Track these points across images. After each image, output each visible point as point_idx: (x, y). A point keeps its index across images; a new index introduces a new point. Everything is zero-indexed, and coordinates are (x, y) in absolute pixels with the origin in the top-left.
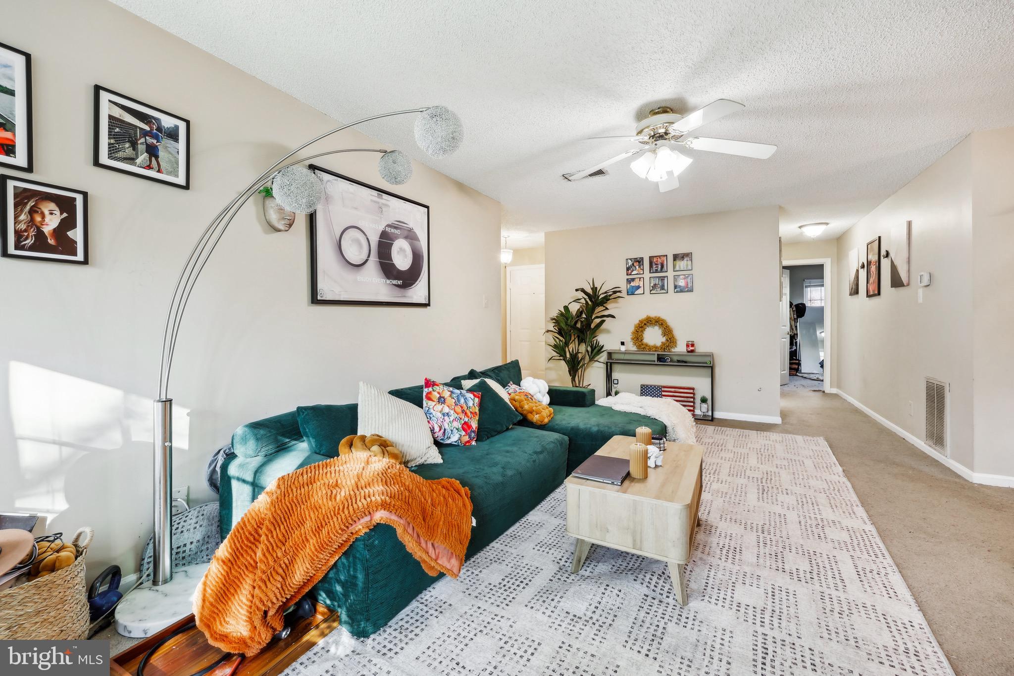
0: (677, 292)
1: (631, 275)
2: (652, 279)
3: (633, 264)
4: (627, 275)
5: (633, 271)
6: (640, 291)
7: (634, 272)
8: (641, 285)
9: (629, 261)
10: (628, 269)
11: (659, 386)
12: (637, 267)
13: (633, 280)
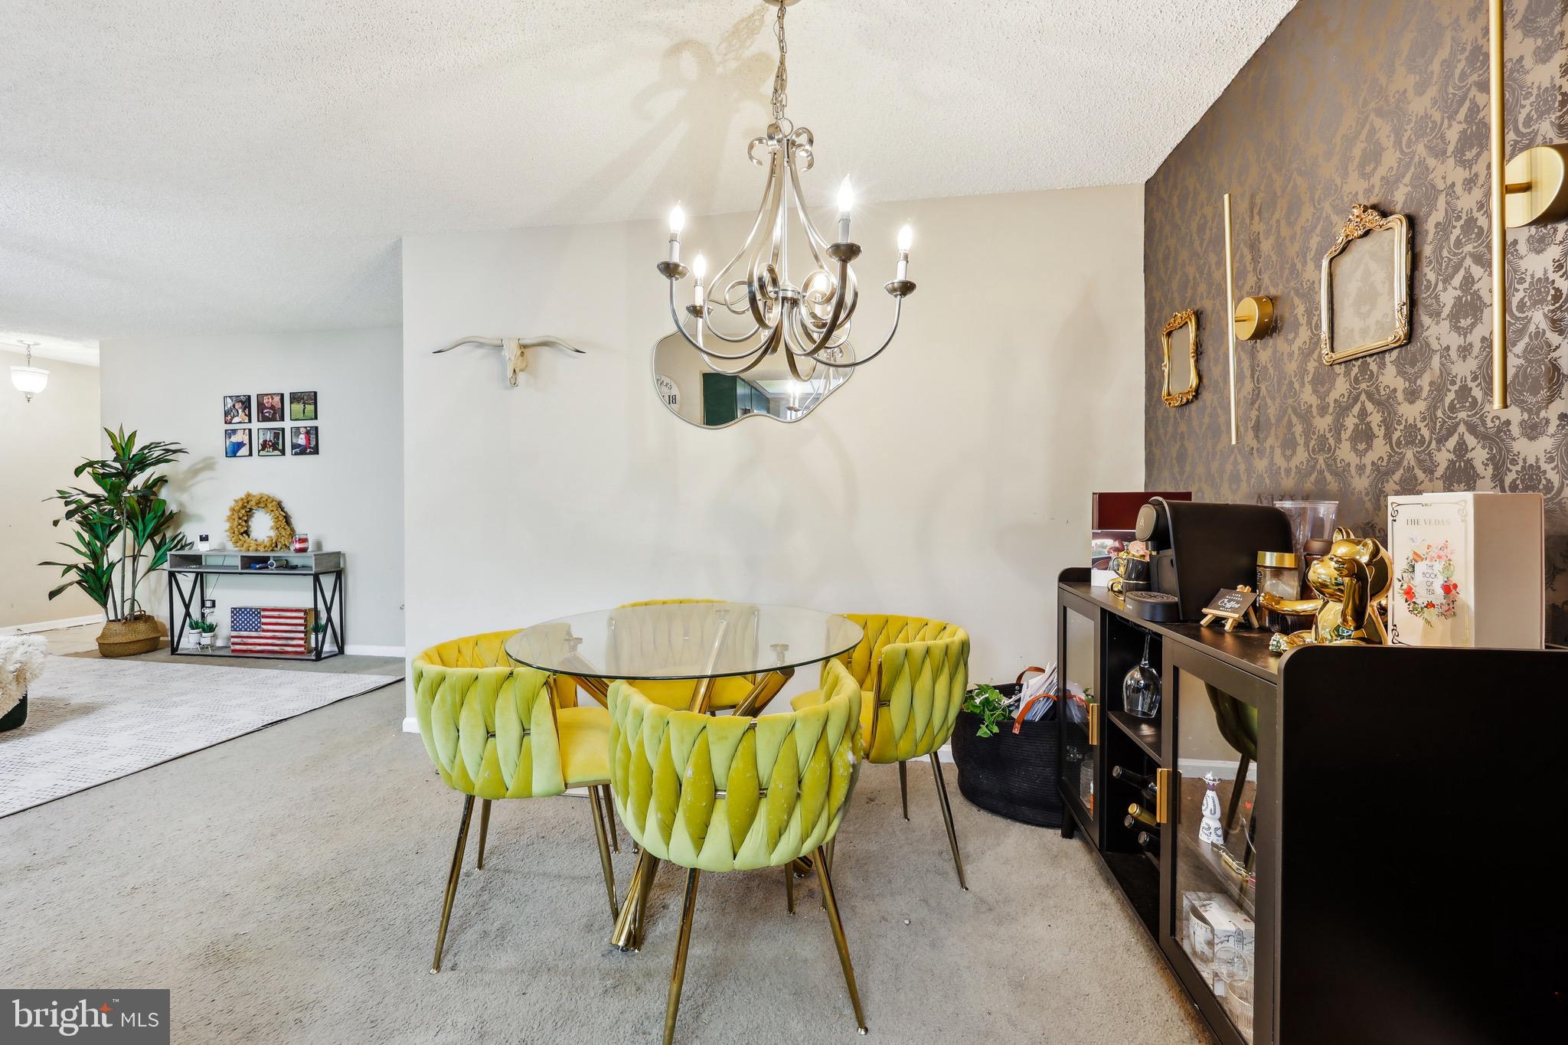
0: (296, 454)
1: (230, 423)
2: (261, 431)
3: (234, 406)
4: (226, 423)
5: (234, 416)
6: (244, 451)
7: (236, 420)
8: (246, 441)
9: (229, 400)
10: (226, 414)
11: (256, 609)
12: (240, 411)
13: (234, 431)
